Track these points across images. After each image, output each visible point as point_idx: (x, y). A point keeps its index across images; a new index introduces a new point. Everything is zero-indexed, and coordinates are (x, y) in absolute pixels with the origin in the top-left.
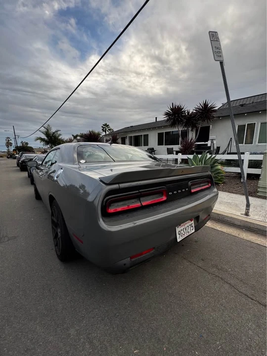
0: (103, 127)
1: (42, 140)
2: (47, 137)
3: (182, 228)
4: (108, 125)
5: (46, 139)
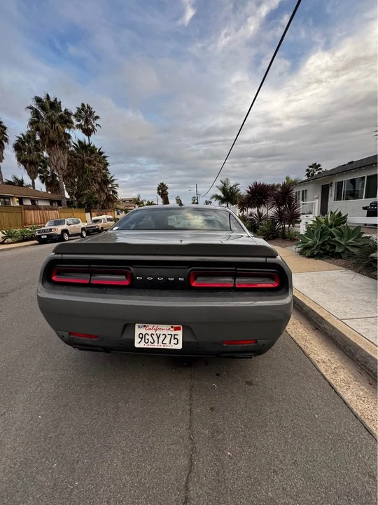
0: (308, 170)
1: (218, 197)
2: (223, 194)
3: (150, 332)
4: (319, 165)
5: (222, 195)
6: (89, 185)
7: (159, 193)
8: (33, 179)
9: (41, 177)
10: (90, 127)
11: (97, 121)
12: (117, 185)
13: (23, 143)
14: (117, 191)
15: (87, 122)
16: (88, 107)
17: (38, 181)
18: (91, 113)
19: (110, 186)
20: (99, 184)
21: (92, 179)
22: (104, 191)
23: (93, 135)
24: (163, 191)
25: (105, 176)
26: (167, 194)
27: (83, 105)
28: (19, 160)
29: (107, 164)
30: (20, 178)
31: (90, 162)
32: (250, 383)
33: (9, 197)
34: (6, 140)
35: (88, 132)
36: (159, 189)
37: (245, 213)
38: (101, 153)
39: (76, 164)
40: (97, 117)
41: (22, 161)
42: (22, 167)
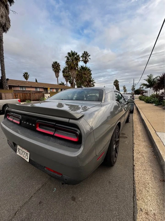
1: (145, 85)
2: (149, 82)
5: (148, 84)
6: (83, 83)
7: (114, 84)
8: (67, 82)
9: (69, 81)
10: (87, 60)
11: (90, 57)
12: (95, 82)
13: (65, 70)
14: (95, 85)
15: (86, 58)
16: (87, 52)
17: (68, 83)
18: (87, 54)
19: (92, 83)
20: (87, 82)
21: (85, 80)
22: (89, 85)
23: (87, 63)
24: (116, 84)
25: (90, 79)
26: (118, 85)
27: (85, 52)
28: (63, 76)
29: (91, 74)
30: (63, 82)
31: (85, 74)
32: (74, 199)
33: (58, 89)
34: (60, 70)
35: (86, 62)
36: (114, 83)
37: (158, 93)
38: (89, 70)
39: (79, 75)
40: (90, 55)
41: (64, 76)
42: (64, 78)
